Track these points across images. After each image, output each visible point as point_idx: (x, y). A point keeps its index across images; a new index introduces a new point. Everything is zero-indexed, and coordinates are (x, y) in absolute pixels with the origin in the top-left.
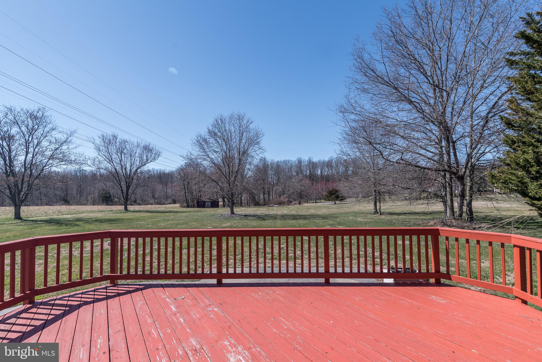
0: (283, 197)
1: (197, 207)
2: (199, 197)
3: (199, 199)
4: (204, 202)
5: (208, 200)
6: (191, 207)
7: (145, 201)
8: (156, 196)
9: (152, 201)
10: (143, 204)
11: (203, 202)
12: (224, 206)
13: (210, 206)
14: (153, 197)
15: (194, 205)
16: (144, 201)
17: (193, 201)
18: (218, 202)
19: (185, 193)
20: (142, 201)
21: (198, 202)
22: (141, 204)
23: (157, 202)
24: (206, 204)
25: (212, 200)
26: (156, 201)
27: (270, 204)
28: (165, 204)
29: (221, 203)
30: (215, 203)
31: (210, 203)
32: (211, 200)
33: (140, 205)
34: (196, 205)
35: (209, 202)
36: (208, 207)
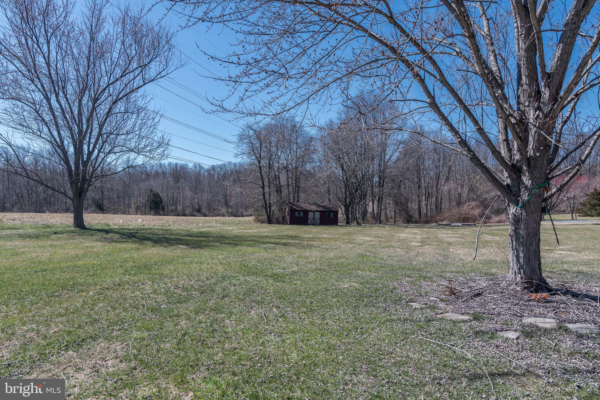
0: (469, 205)
1: (290, 224)
2: (296, 200)
3: (294, 205)
4: (306, 212)
5: (314, 208)
6: (278, 223)
7: (213, 209)
8: (231, 204)
9: (224, 210)
10: (210, 214)
11: (302, 211)
12: (348, 223)
13: (318, 222)
14: (226, 204)
15: (284, 218)
16: (212, 211)
17: (281, 210)
18: (336, 213)
19: (263, 188)
20: (210, 210)
21: (292, 211)
22: (207, 214)
23: (232, 212)
24: (311, 215)
25: (324, 207)
26: (230, 210)
27: (442, 221)
28: (243, 216)
29: (341, 215)
30: (330, 215)
31: (317, 215)
32: (321, 206)
33: (205, 216)
34: (288, 218)
35: (317, 211)
36: (314, 224)
